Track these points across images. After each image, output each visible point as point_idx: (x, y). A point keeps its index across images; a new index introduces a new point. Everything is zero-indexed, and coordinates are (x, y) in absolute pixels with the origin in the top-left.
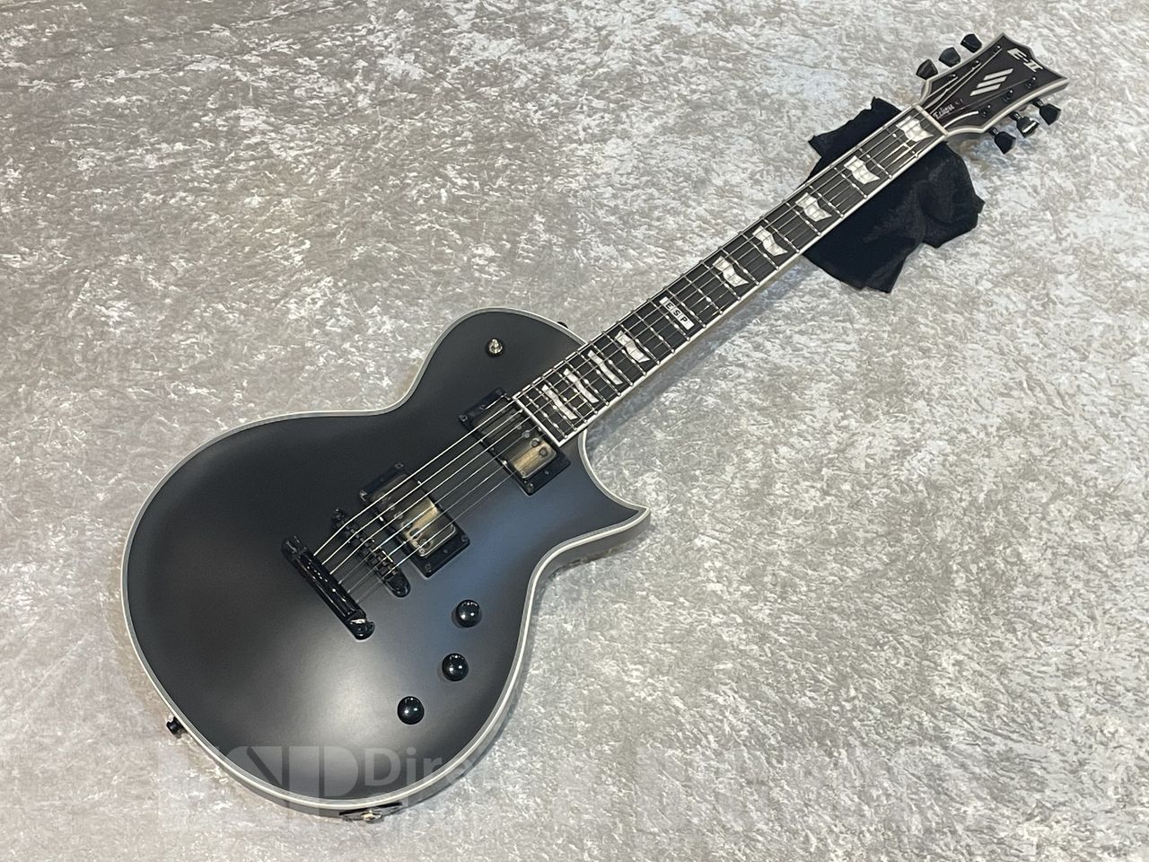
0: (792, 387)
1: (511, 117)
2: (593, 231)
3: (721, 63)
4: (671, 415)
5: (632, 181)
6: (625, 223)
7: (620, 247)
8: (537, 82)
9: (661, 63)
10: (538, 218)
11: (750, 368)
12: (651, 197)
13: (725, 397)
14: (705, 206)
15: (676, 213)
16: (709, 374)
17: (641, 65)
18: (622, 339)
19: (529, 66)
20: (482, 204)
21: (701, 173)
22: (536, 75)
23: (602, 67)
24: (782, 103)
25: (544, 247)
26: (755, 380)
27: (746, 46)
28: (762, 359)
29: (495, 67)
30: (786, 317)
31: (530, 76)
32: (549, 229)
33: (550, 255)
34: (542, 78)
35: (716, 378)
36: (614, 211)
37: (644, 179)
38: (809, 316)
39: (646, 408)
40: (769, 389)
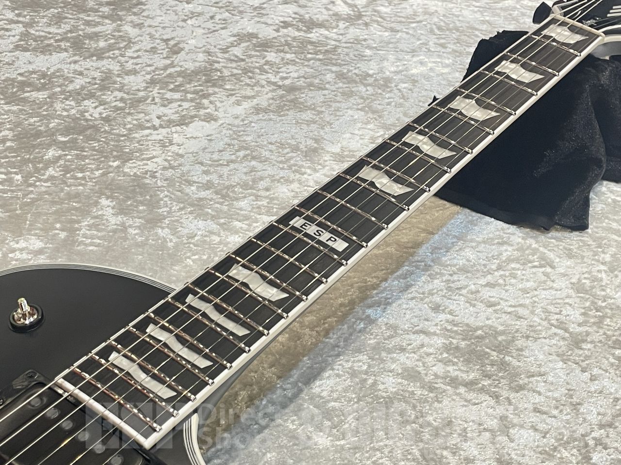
0: (502, 349)
1: (65, 113)
2: (181, 209)
3: (309, 56)
4: (334, 409)
5: (226, 156)
6: (223, 197)
7: (222, 221)
8: (96, 84)
9: (243, 60)
10: (104, 202)
11: (435, 334)
12: (253, 170)
13: (411, 375)
14: (322, 172)
15: (288, 181)
16: (377, 348)
17: (219, 62)
18: (238, 273)
19: (85, 72)
20: (25, 196)
21: (310, 142)
22: (95, 79)
23: (174, 67)
24: (388, 80)
25: (115, 231)
26: (447, 348)
27: (333, 43)
28: (447, 321)
29: (44, 75)
30: (464, 270)
31: (88, 80)
32: (122, 211)
33: (125, 239)
34: (102, 80)
35: (389, 351)
36: (208, 186)
37: (241, 154)
38: (494, 267)
39: (292, 406)
40: (473, 356)
